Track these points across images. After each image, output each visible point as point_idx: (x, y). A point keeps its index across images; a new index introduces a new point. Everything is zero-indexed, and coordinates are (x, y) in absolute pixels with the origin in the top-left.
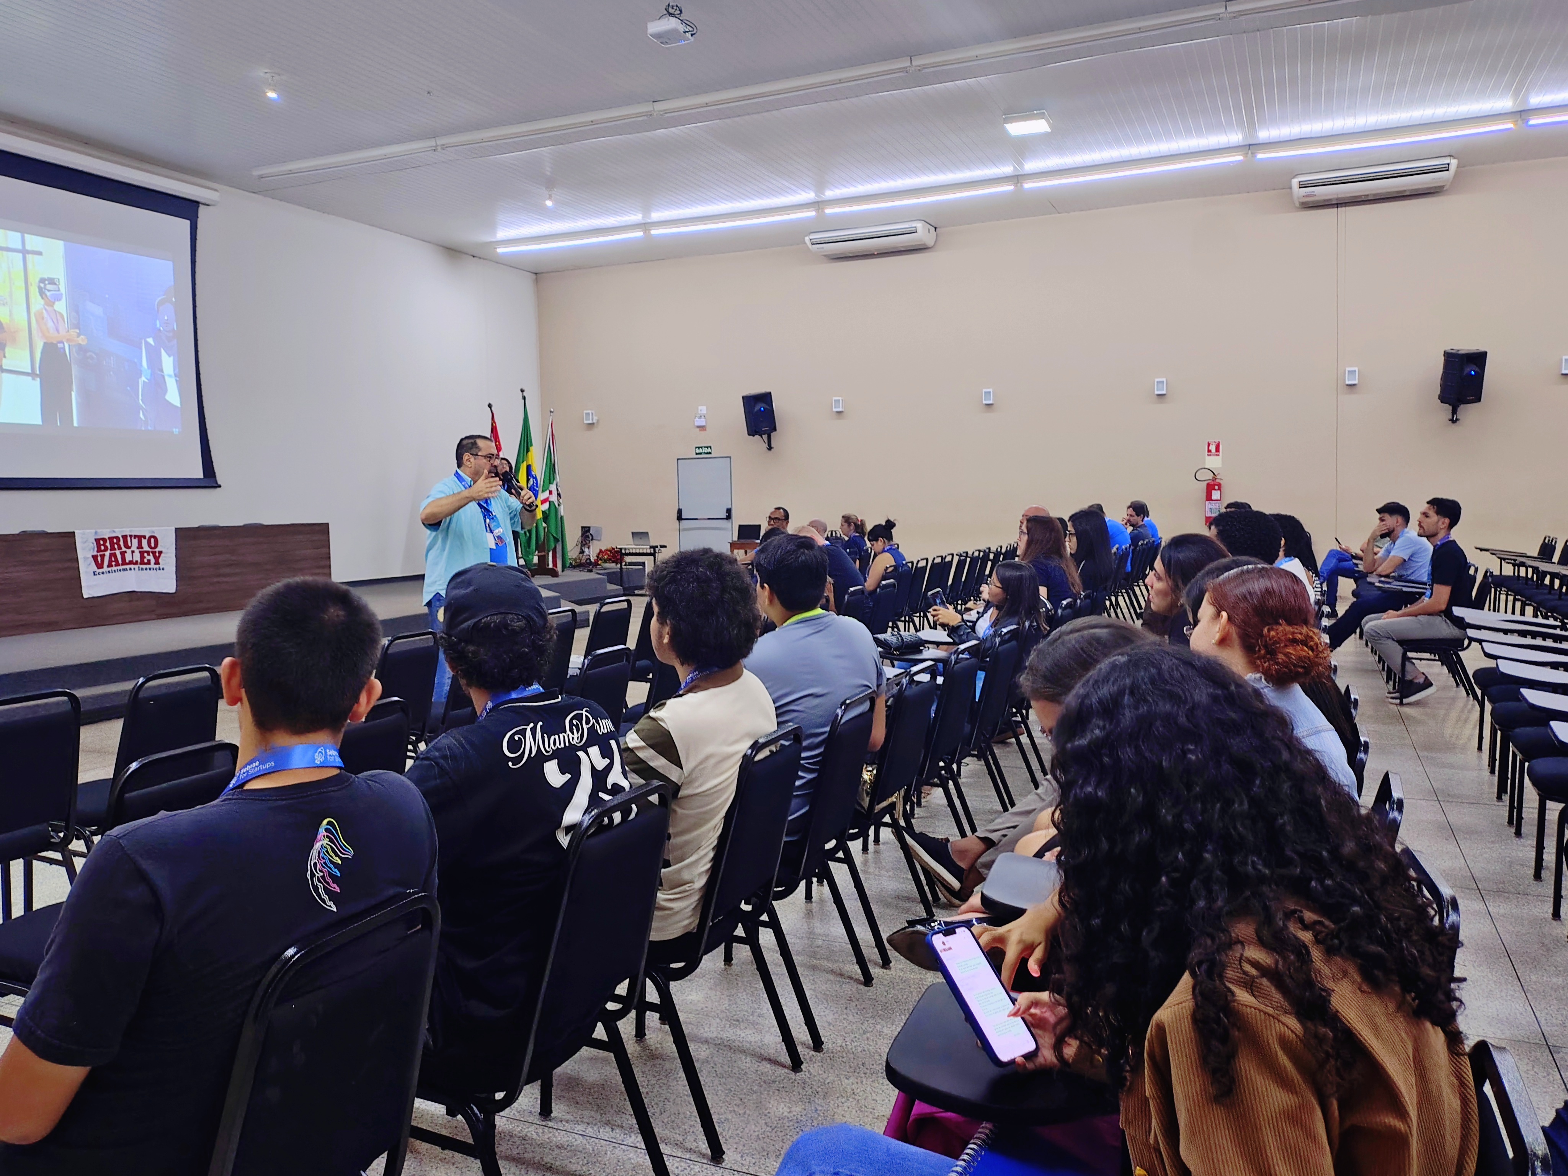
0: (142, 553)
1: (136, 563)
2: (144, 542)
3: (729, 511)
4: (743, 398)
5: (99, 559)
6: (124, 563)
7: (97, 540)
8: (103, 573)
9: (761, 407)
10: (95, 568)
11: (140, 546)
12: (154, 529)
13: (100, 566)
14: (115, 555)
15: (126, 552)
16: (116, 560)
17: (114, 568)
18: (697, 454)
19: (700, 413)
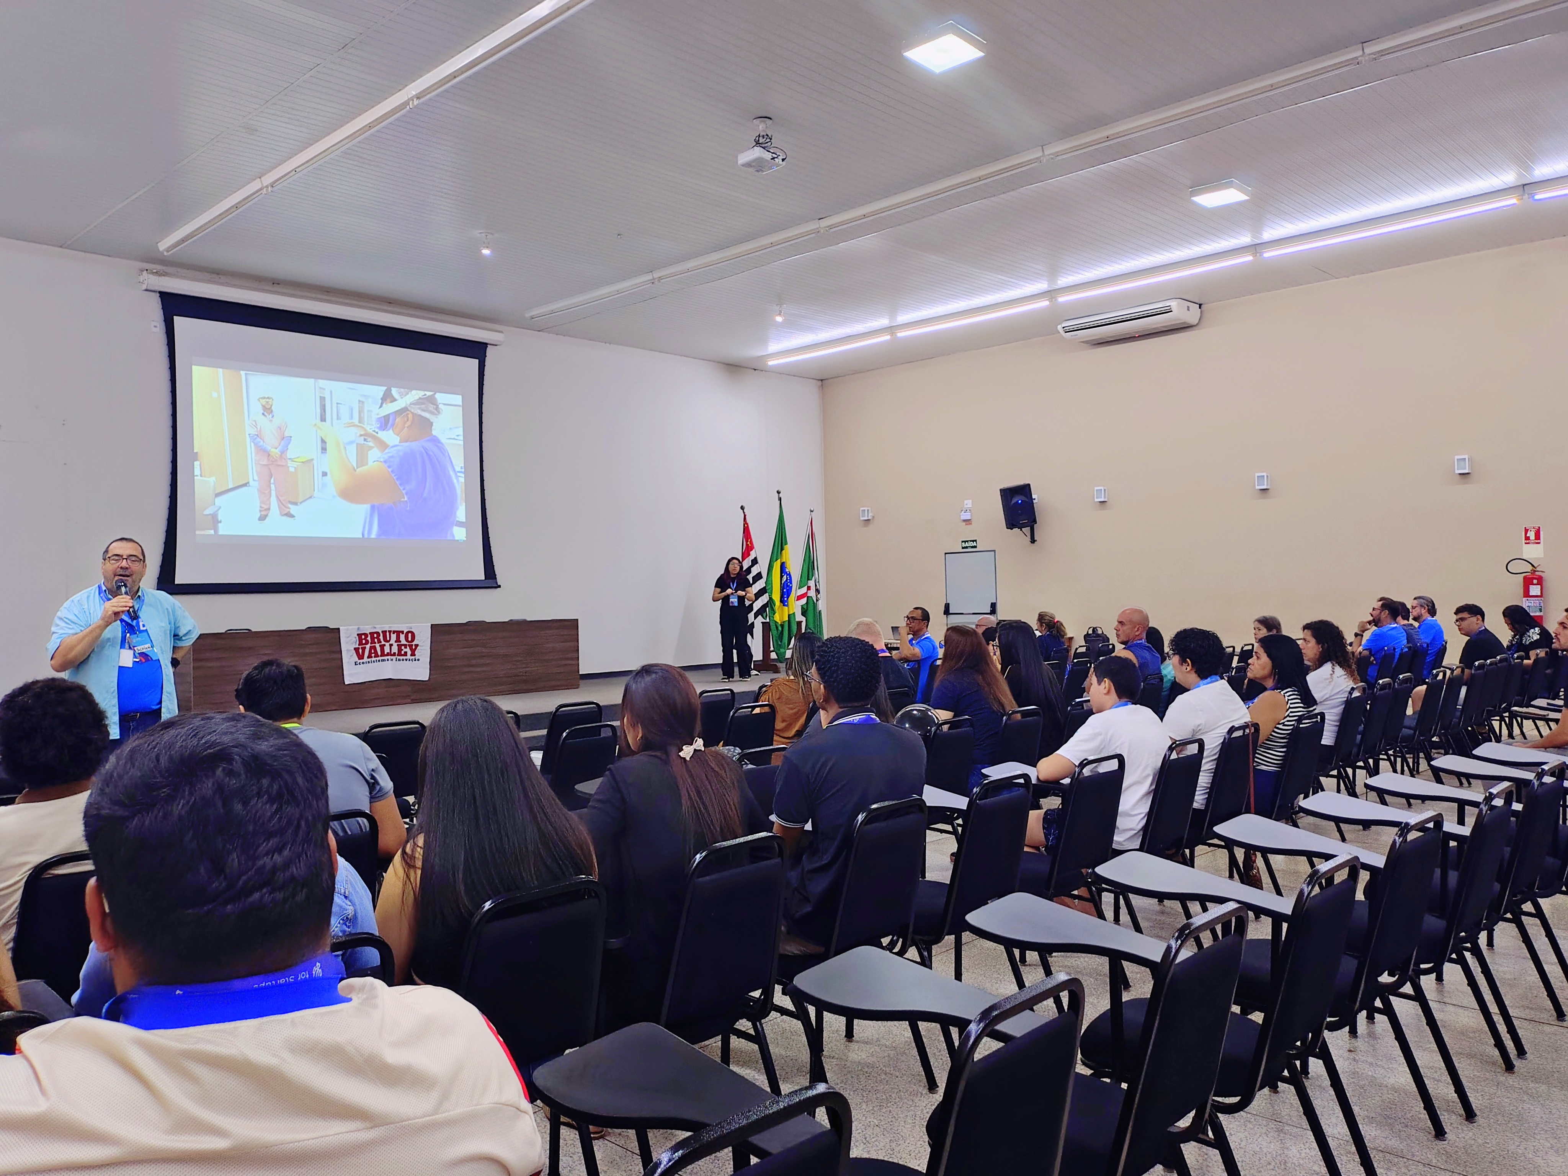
0: (399, 646)
1: (394, 654)
2: (402, 637)
3: (993, 606)
4: (1001, 490)
5: (360, 651)
6: (383, 654)
7: (359, 635)
8: (363, 663)
9: (1018, 499)
10: (356, 659)
11: (398, 640)
12: (410, 625)
13: (361, 657)
14: (375, 648)
15: (385, 645)
16: (376, 652)
17: (373, 659)
18: (963, 548)
19: (966, 506)
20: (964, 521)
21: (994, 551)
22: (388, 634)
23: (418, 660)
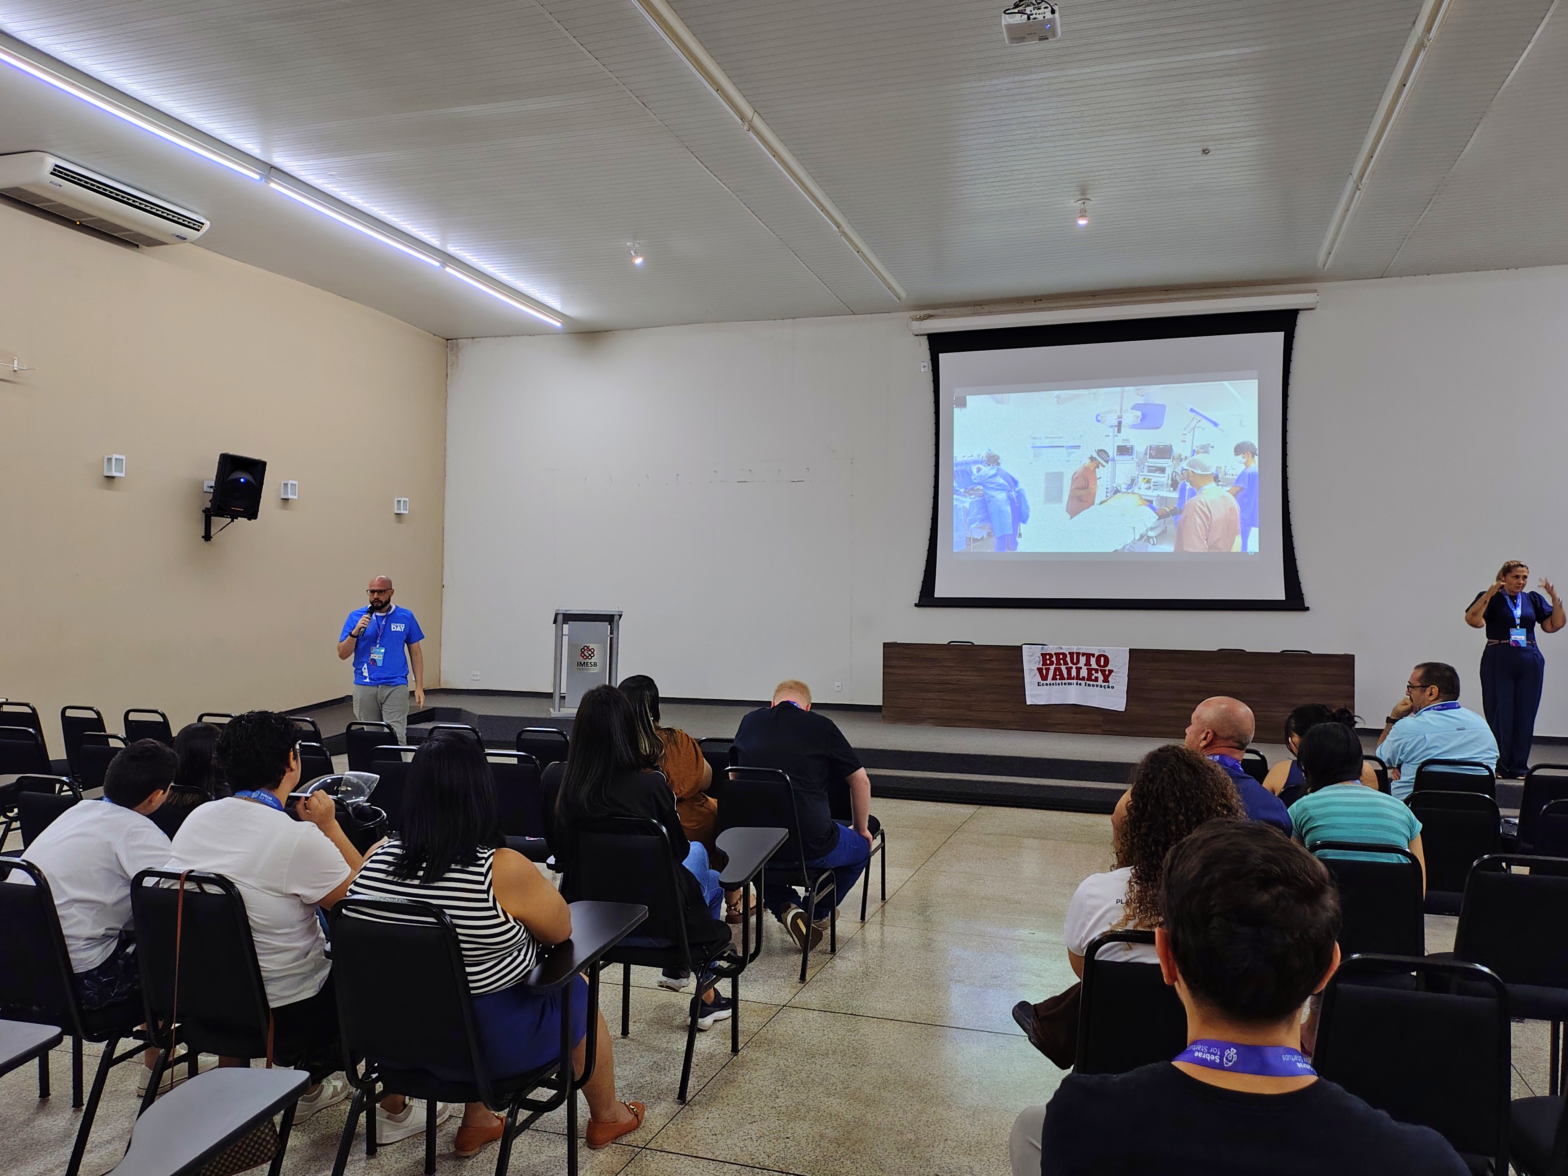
0: (1090, 671)
1: (1083, 679)
2: (1093, 661)
5: (1044, 671)
6: (1070, 677)
7: (1043, 655)
8: (1047, 684)
10: (1040, 680)
11: (1088, 663)
12: (1103, 648)
13: (1044, 678)
14: (1060, 670)
15: (1072, 668)
16: (1061, 674)
17: (1058, 681)
22: (1075, 655)
23: (1113, 687)
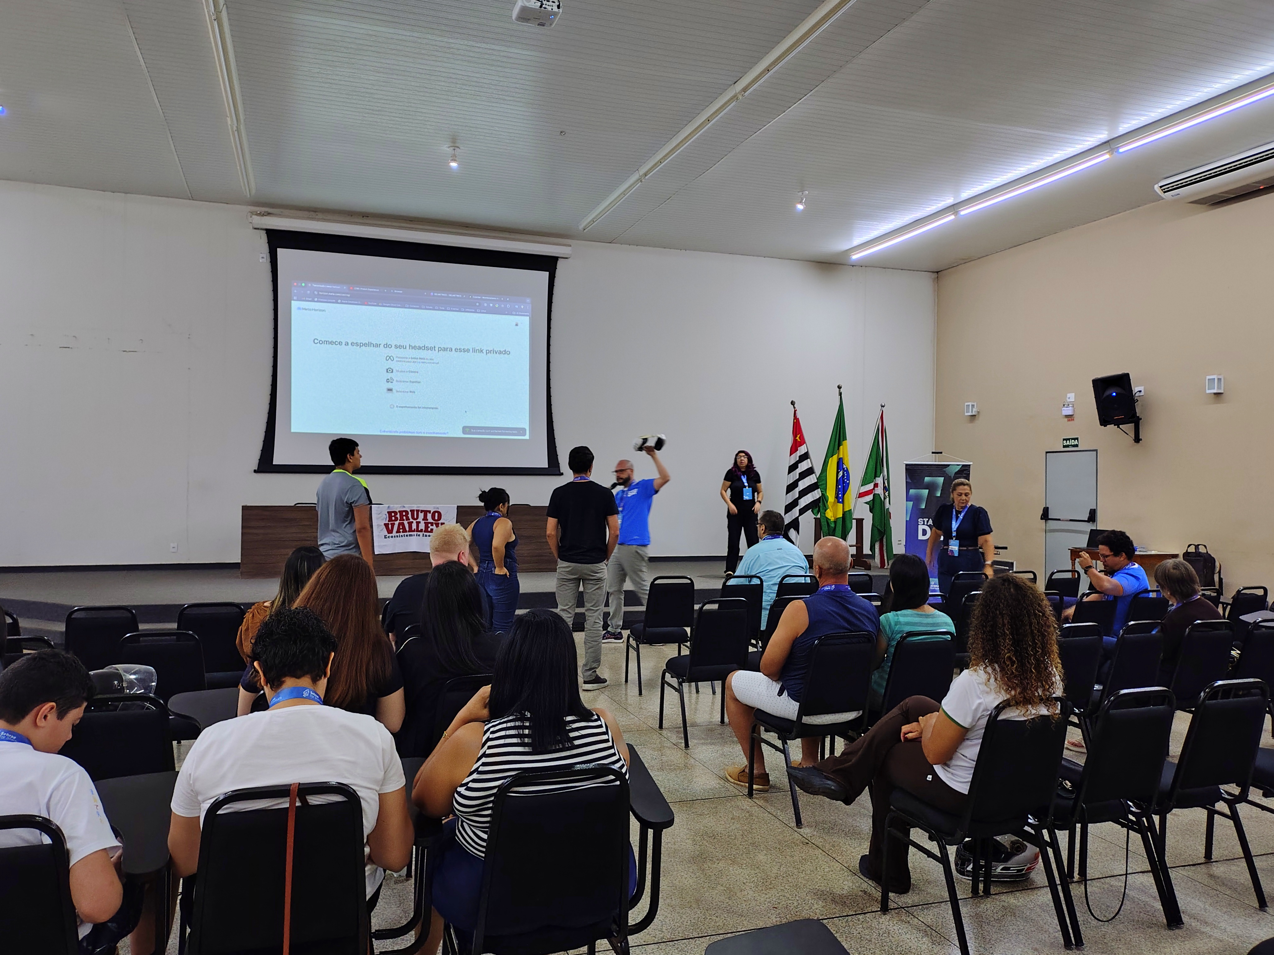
0: (427, 524)
1: (421, 531)
2: (429, 516)
3: (1093, 513)
4: (1095, 381)
5: (390, 526)
6: (411, 530)
7: (389, 513)
8: (392, 537)
9: (1112, 391)
10: (386, 533)
11: (425, 518)
12: (438, 506)
13: (390, 532)
14: (403, 524)
15: (412, 522)
16: (404, 528)
17: (401, 534)
18: (1064, 447)
19: (1068, 400)
20: (1067, 416)
21: (1096, 451)
22: (415, 512)
